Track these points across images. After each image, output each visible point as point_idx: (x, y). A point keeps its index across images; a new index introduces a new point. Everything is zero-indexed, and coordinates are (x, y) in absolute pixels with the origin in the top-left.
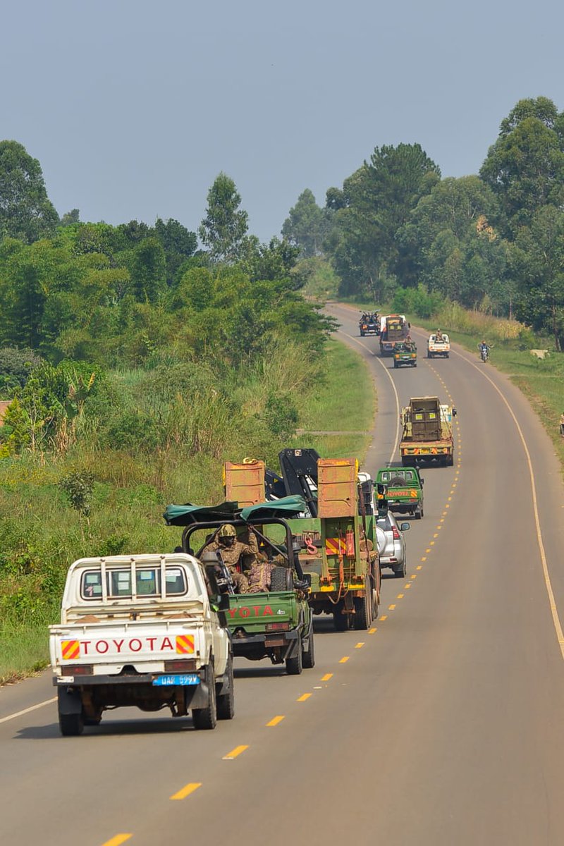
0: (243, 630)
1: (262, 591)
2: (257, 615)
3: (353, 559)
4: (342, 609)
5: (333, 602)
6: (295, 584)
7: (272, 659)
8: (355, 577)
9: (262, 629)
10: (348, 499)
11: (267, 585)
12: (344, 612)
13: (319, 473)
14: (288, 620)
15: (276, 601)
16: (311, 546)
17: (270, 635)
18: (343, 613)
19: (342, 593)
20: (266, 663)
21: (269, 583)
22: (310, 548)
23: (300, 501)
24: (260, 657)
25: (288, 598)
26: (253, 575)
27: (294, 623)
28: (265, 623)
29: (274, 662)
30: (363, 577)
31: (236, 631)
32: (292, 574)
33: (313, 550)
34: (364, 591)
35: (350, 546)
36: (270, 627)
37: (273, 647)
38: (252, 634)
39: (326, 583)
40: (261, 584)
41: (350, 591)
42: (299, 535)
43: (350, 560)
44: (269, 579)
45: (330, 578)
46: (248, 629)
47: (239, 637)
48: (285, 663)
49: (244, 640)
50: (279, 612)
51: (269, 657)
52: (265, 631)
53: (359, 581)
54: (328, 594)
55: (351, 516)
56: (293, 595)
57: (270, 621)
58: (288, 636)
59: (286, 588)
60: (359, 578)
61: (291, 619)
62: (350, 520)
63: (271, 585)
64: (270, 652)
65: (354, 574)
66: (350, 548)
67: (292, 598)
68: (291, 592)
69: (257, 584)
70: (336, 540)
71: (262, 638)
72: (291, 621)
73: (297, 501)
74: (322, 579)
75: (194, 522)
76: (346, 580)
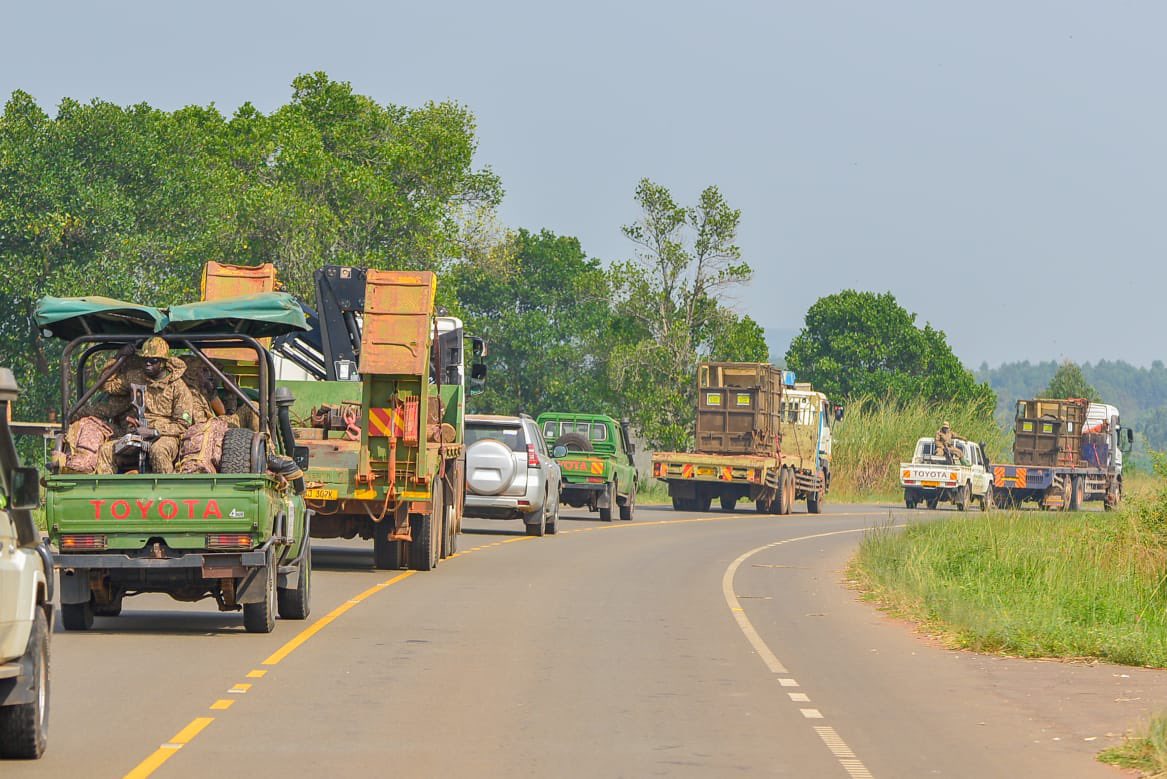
0: (162, 543)
1: (203, 470)
2: (191, 516)
3: (414, 448)
4: (390, 532)
5: (375, 519)
6: (269, 462)
7: (220, 602)
8: (416, 479)
9: (199, 543)
10: (413, 344)
11: (213, 461)
12: (391, 537)
13: (367, 295)
14: (248, 528)
15: (228, 491)
16: (353, 426)
17: (212, 556)
18: (390, 540)
19: (392, 504)
20: (208, 606)
21: (218, 456)
22: (351, 430)
23: (290, 305)
24: (197, 596)
25: (253, 488)
26: (189, 439)
27: (260, 535)
28: (206, 533)
29: (222, 607)
30: (428, 479)
31: (151, 542)
32: (264, 442)
33: (356, 433)
34: (429, 504)
35: (411, 426)
36: (214, 540)
37: (220, 579)
38: (181, 552)
39: (363, 484)
40: (203, 459)
41: (405, 503)
42: (335, 407)
43: (409, 450)
44: (219, 450)
45: (371, 477)
46: (173, 543)
47: (154, 556)
48: (242, 611)
49: (163, 563)
50: (234, 513)
51: (213, 596)
52: (203, 546)
53: (422, 485)
54: (366, 505)
55: (417, 373)
56: (263, 482)
57: (217, 529)
58: (247, 559)
59: (250, 468)
60: (422, 480)
61: (255, 528)
62: (414, 382)
63: (221, 462)
64: (215, 587)
65: (414, 474)
66: (410, 429)
67: (259, 487)
68: (258, 475)
69: (195, 457)
70: (388, 411)
71: (198, 561)
72: (254, 532)
73: (282, 304)
74: (357, 477)
75: (85, 333)
76: (399, 481)
